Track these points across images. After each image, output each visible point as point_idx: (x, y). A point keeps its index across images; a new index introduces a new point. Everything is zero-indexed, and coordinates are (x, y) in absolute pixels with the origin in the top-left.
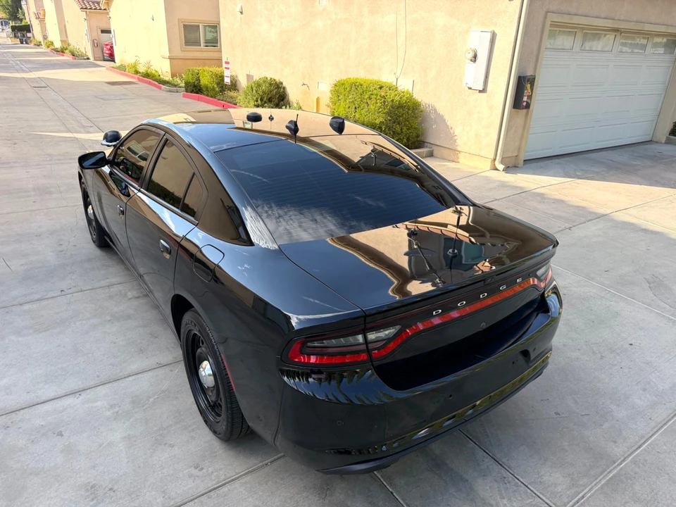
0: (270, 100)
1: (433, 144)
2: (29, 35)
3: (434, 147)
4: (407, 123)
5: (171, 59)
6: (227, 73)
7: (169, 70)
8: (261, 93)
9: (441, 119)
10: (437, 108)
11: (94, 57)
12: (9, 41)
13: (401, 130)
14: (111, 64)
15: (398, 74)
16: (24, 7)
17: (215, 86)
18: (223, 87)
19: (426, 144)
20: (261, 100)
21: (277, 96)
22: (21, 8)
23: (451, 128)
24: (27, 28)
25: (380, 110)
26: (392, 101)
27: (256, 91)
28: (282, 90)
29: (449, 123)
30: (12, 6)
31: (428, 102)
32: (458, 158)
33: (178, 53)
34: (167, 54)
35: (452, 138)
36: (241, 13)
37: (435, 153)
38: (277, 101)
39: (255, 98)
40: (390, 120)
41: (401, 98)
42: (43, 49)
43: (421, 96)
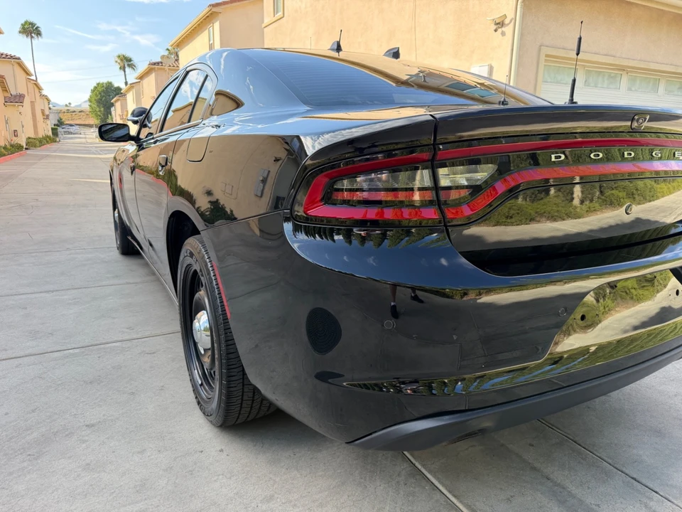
16: (113, 113)
22: (111, 114)
30: (104, 115)
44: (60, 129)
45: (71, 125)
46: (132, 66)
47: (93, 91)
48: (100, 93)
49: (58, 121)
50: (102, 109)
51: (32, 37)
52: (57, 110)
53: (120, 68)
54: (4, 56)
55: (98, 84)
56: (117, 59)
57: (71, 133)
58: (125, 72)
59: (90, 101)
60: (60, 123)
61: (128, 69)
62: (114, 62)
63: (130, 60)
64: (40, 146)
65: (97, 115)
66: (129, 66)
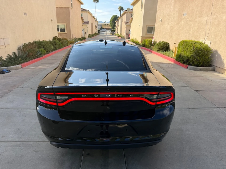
0: (163, 49)
1: (215, 66)
2: (114, 32)
3: (216, 67)
4: (203, 56)
5: (142, 37)
6: (153, 41)
7: (141, 41)
8: (160, 46)
9: (220, 56)
10: (219, 52)
11: (126, 38)
12: (110, 34)
13: (200, 59)
14: (129, 40)
15: (205, 39)
17: (149, 45)
18: (151, 45)
19: (213, 66)
20: (160, 48)
21: (166, 48)
23: (223, 60)
24: (115, 31)
25: (191, 51)
26: (197, 47)
27: (159, 46)
28: (168, 45)
29: (223, 58)
30: (113, 25)
31: (215, 50)
32: (225, 72)
33: (144, 35)
34: (141, 36)
35: (223, 64)
36: (161, 21)
37: (216, 70)
38: (165, 49)
39: (158, 48)
40: (195, 55)
41: (201, 47)
42: (116, 36)
43: (213, 47)
44: (101, 30)
45: (105, 29)
46: (123, 10)
47: (111, 18)
48: (113, 19)
49: (101, 27)
50: (113, 24)
51: (96, 2)
52: (101, 24)
53: (119, 11)
54: (85, 10)
55: (113, 16)
56: (119, 8)
57: (104, 31)
58: (120, 12)
59: (110, 21)
60: (102, 28)
61: (121, 11)
62: (118, 9)
63: (122, 8)
64: (92, 37)
65: (112, 26)
66: (122, 10)
